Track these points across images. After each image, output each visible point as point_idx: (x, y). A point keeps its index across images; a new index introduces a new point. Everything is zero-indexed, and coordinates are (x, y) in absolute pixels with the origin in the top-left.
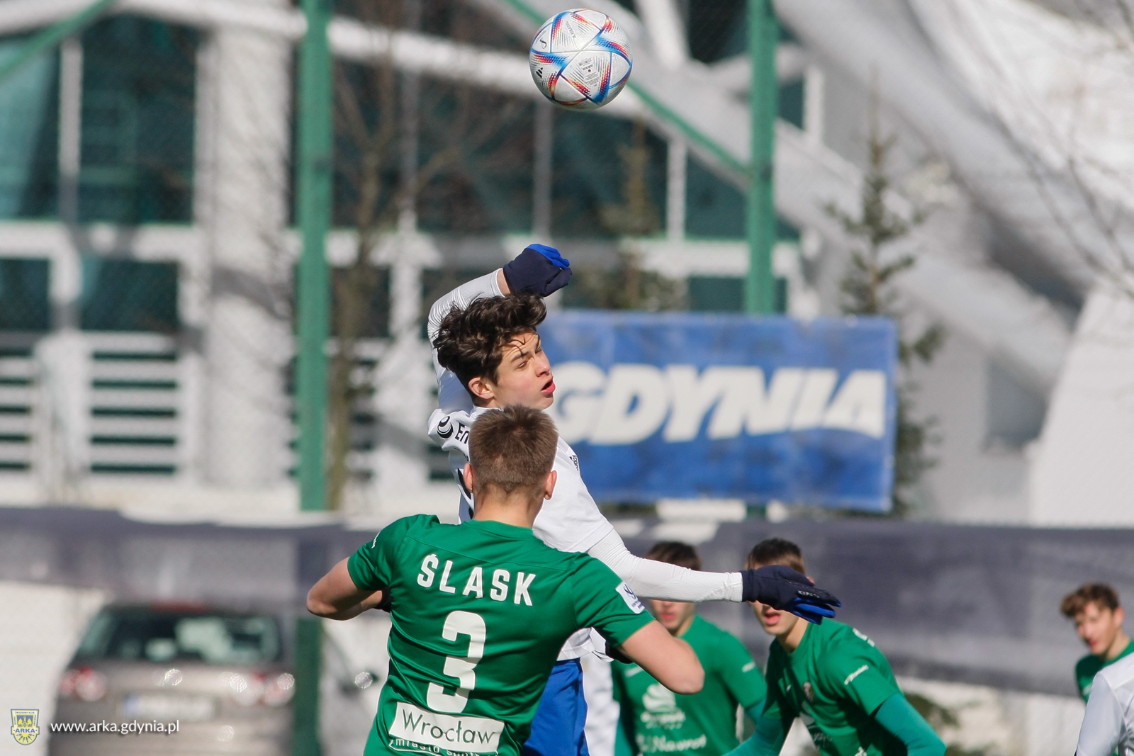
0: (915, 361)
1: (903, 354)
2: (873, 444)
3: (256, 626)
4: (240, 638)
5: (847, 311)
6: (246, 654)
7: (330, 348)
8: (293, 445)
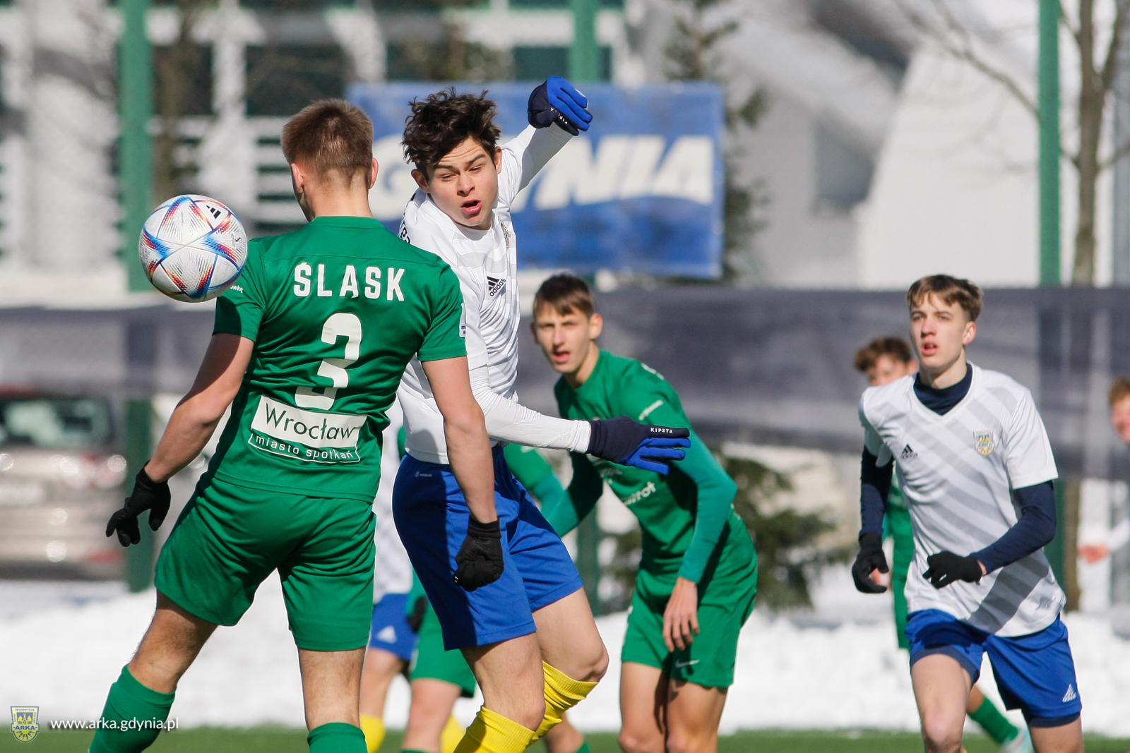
0: (741, 126)
1: (728, 119)
2: (702, 210)
3: (86, 409)
4: (70, 420)
5: (672, 77)
6: (76, 437)
7: (154, 127)
8: (119, 226)
